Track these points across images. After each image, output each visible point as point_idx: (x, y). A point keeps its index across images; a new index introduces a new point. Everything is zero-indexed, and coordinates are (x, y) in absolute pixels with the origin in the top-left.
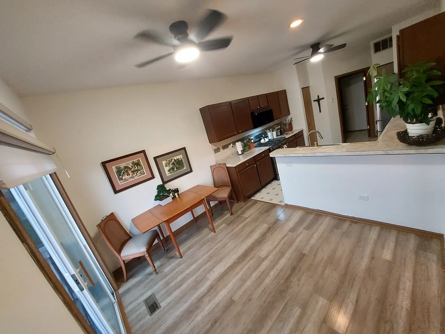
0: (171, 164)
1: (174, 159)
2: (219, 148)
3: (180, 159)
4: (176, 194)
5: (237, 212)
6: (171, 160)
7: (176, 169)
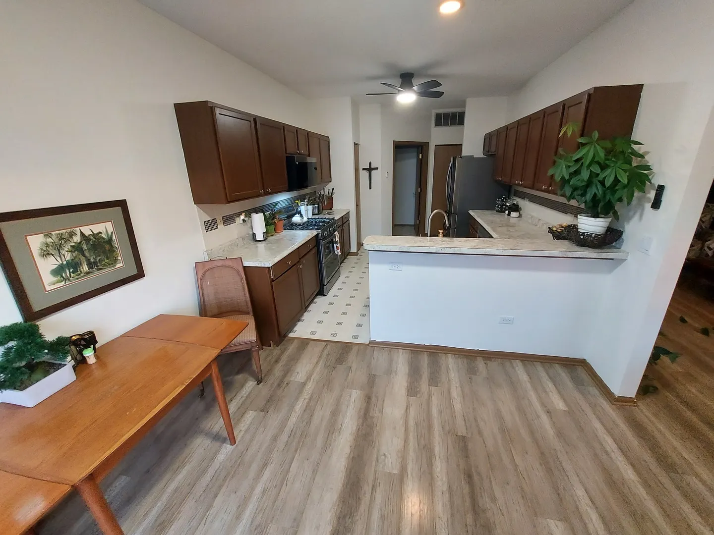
0: (67, 247)
1: (82, 234)
2: (214, 221)
3: (103, 235)
4: (89, 353)
5: (270, 371)
6: (66, 236)
7: (85, 268)
